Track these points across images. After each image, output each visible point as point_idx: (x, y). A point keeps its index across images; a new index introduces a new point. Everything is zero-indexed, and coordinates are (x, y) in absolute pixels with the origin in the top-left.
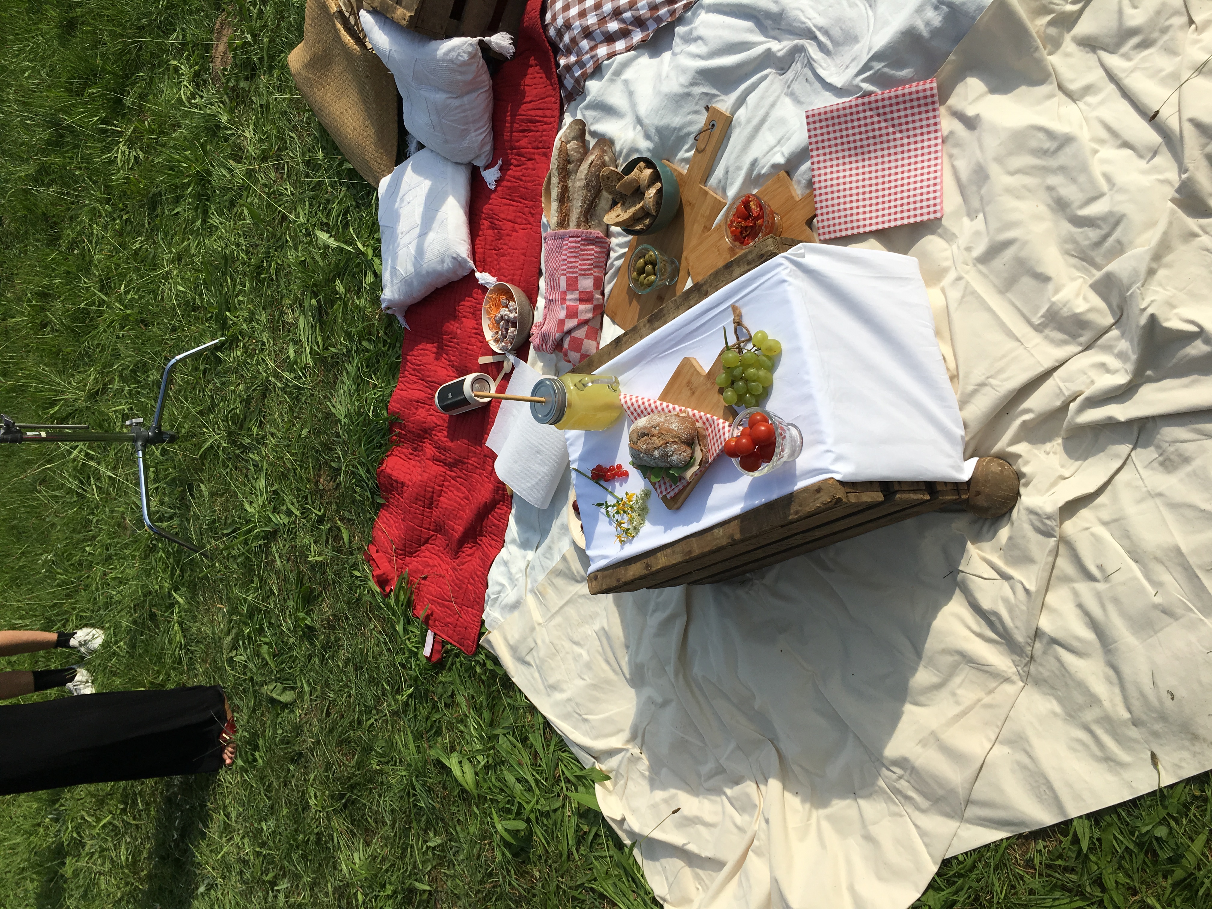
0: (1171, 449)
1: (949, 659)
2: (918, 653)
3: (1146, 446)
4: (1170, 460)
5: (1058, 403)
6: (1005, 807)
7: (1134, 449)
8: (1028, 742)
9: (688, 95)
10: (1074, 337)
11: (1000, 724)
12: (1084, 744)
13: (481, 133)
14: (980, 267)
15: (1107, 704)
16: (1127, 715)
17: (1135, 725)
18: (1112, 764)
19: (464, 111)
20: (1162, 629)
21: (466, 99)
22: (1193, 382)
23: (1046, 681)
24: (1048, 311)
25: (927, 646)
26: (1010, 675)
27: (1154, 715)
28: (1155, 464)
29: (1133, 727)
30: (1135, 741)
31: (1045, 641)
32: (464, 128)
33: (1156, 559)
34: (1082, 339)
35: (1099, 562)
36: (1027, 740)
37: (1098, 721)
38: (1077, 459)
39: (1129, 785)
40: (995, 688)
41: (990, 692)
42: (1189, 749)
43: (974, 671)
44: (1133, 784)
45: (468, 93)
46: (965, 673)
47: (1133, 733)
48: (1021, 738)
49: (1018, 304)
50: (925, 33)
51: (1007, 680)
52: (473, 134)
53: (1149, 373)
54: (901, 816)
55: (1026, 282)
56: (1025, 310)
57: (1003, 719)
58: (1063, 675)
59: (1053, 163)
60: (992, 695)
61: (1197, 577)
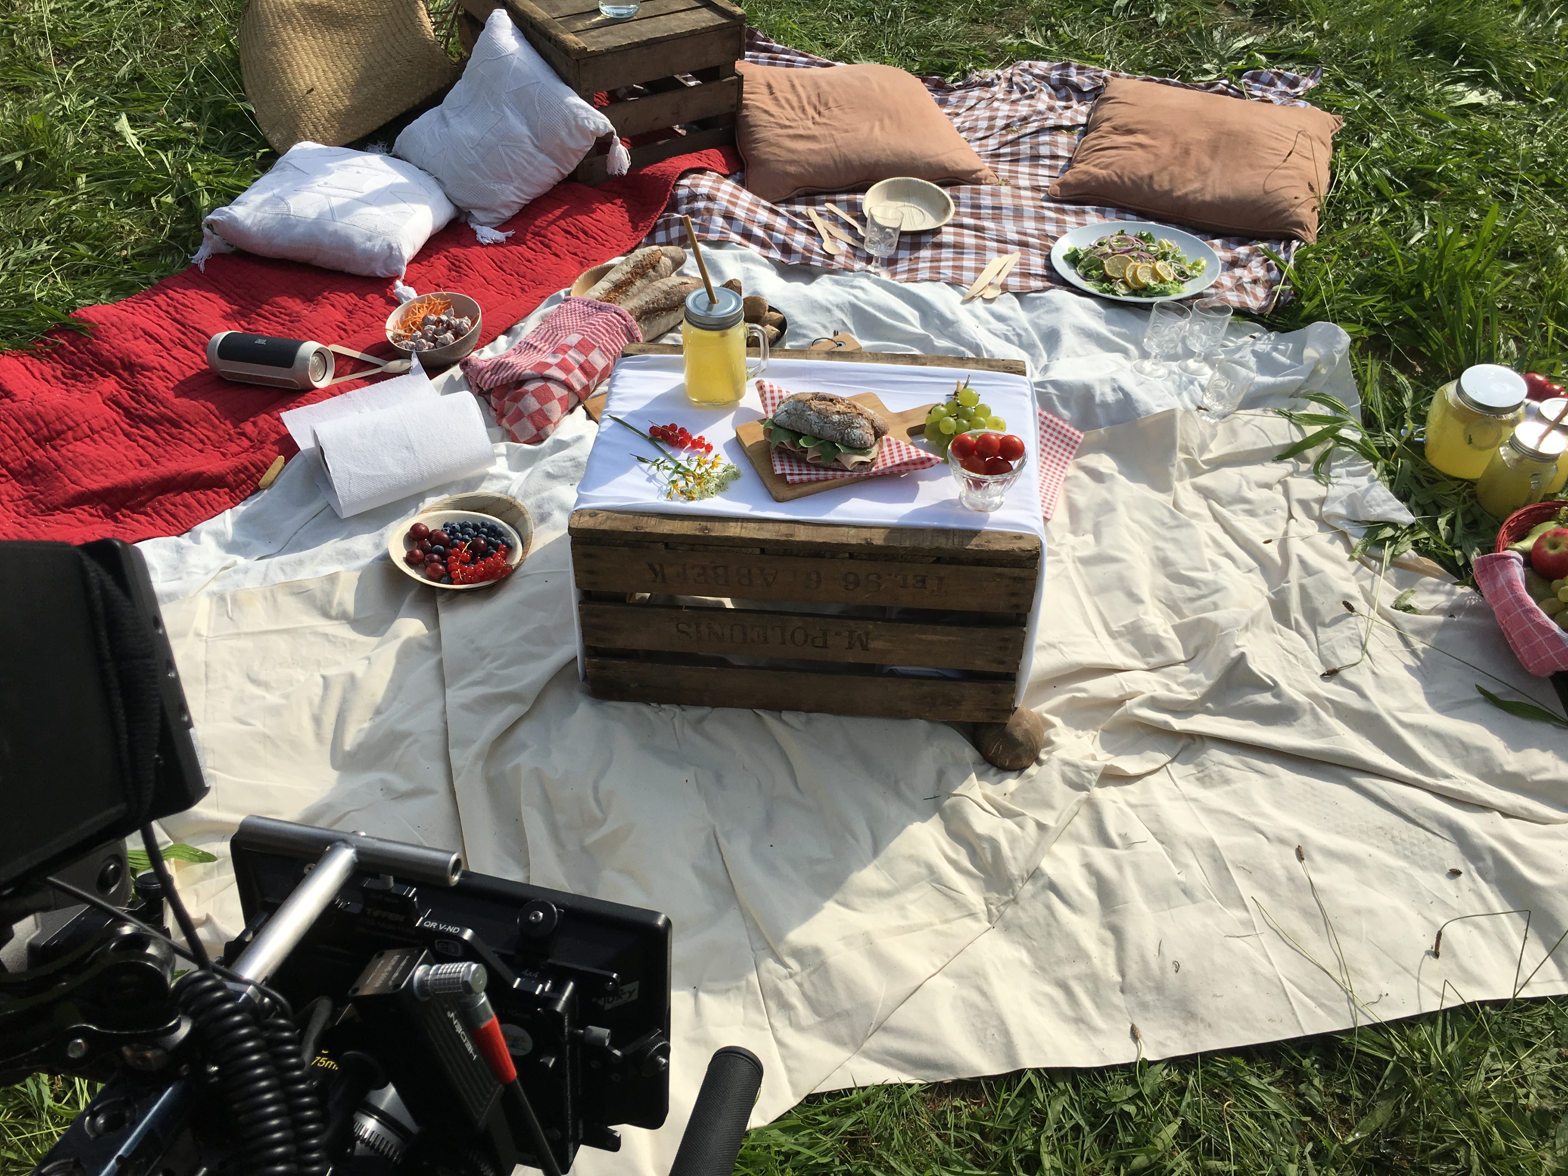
0: (1216, 768)
1: (913, 869)
2: (876, 850)
3: (1184, 763)
4: (1210, 777)
5: (1115, 695)
6: (933, 1041)
7: (1171, 762)
8: (986, 979)
9: (828, 310)
10: (1144, 654)
11: (952, 954)
12: (1052, 1000)
13: (519, 197)
14: (1078, 565)
15: (1096, 962)
16: (1118, 978)
17: (1122, 991)
18: (1082, 1026)
19: (530, 163)
20: (1176, 907)
21: (542, 157)
22: (1249, 725)
23: (1021, 928)
24: (1132, 623)
25: (892, 845)
26: (978, 911)
27: (1151, 984)
28: (1192, 778)
29: (1120, 994)
30: (1116, 1008)
31: (1040, 883)
32: (513, 174)
33: (1187, 844)
34: (1151, 660)
35: (1123, 832)
36: (985, 978)
37: (1079, 978)
38: (1109, 752)
39: (1101, 1053)
40: (955, 919)
41: (947, 921)
42: (1179, 1029)
43: (936, 893)
44: (1105, 1052)
45: (550, 155)
46: (926, 891)
47: (1118, 999)
48: (977, 974)
49: (1102, 608)
50: (1098, 399)
51: (972, 915)
52: (511, 188)
53: (1209, 705)
54: (762, 1029)
55: (1120, 597)
56: (1107, 616)
57: (958, 950)
58: (1048, 925)
59: (1168, 534)
60: (948, 925)
61: (1227, 869)
